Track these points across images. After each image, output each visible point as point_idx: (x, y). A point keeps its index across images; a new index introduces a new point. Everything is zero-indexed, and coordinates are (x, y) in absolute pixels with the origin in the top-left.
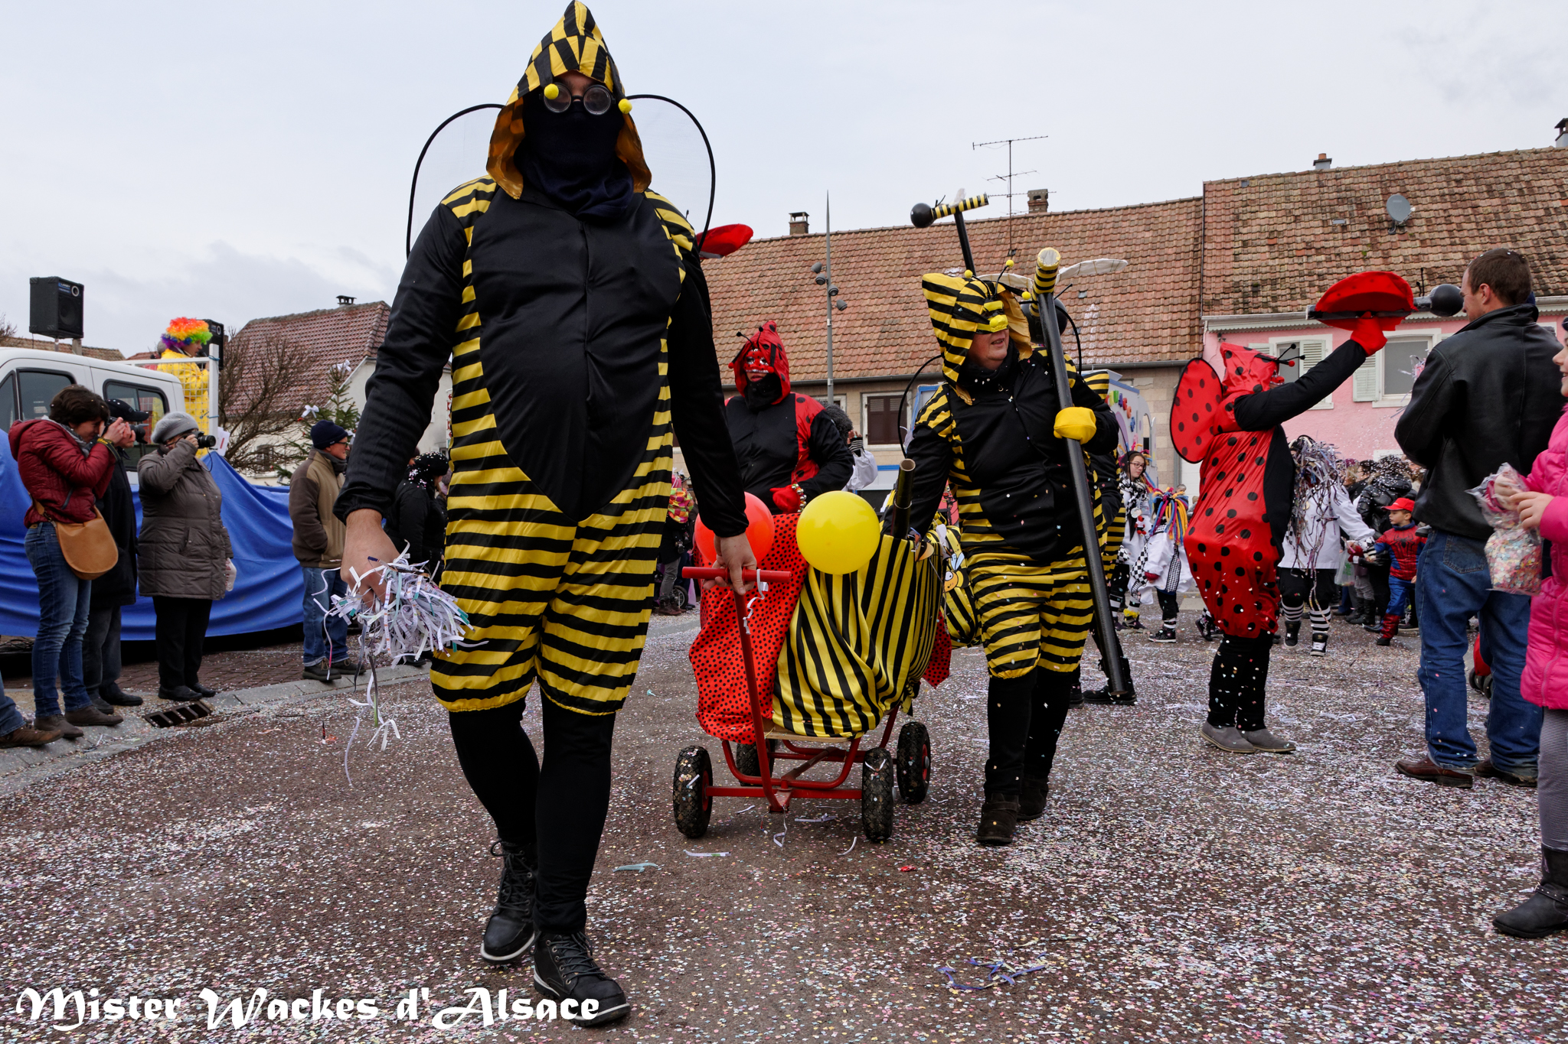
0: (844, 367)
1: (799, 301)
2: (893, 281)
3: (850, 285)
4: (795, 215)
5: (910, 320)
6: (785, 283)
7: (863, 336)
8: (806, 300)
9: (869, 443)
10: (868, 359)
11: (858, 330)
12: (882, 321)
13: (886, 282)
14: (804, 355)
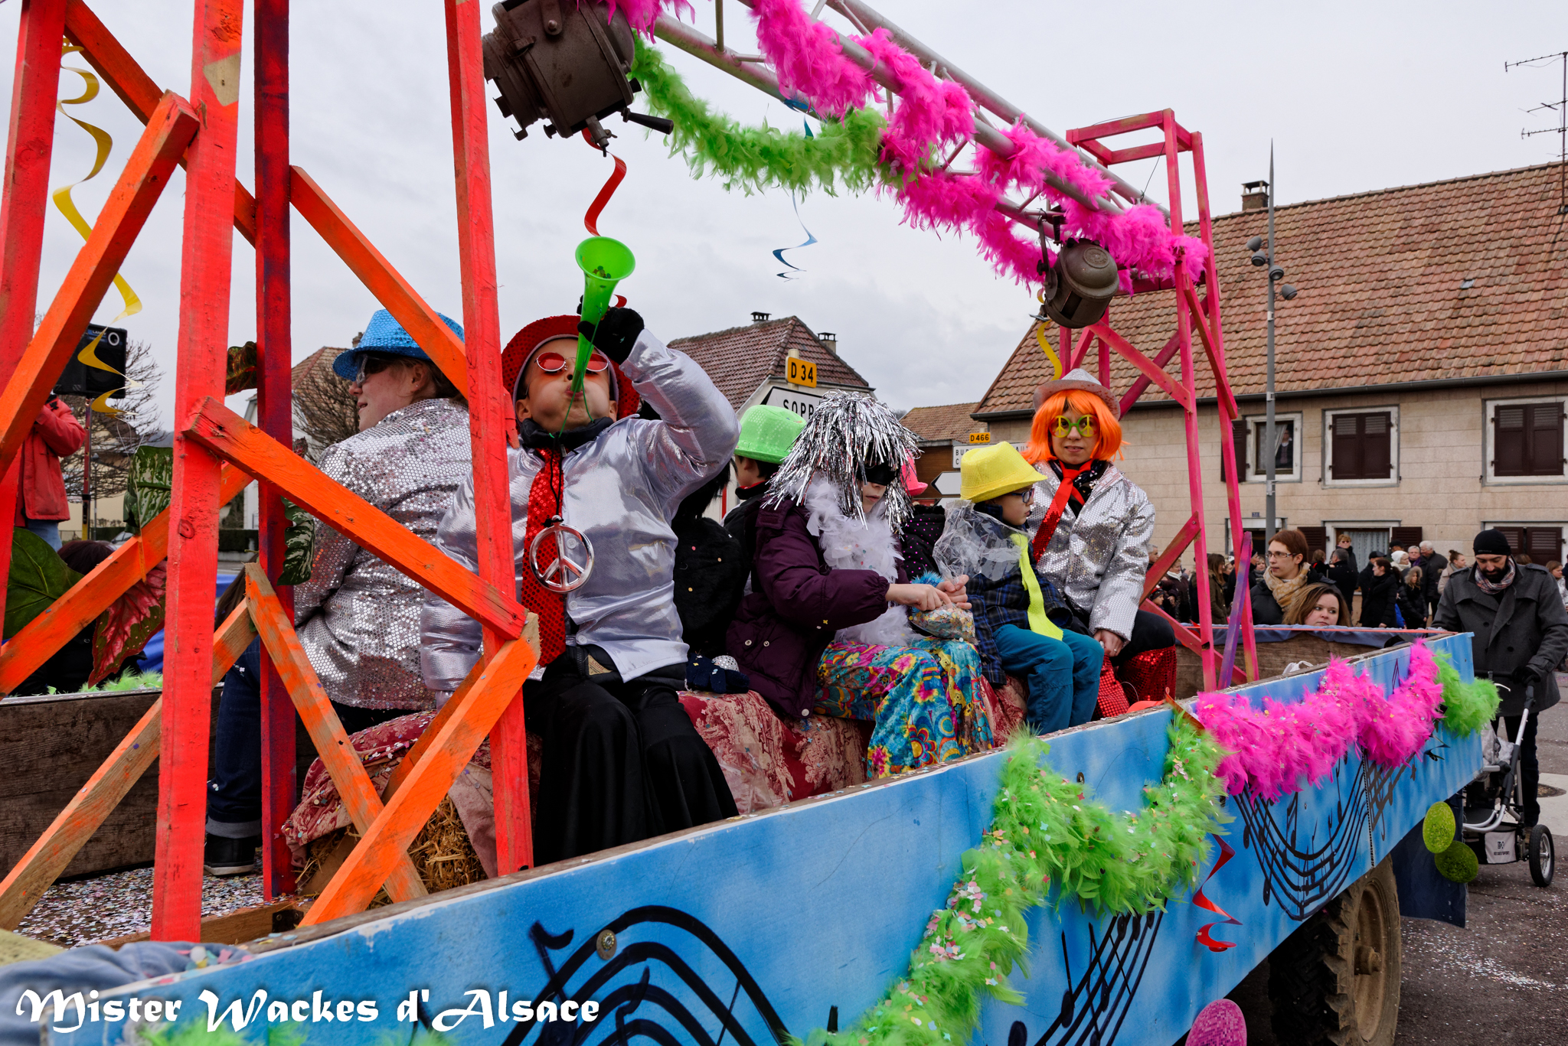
0: (1300, 375)
1: (1246, 293)
2: (1379, 260)
3: (1317, 268)
4: (1250, 186)
5: (1401, 310)
6: (1230, 271)
7: (1330, 335)
8: (1255, 291)
9: (1334, 477)
10: (1334, 363)
11: (1323, 326)
12: (1359, 313)
13: (1369, 261)
14: (1246, 361)
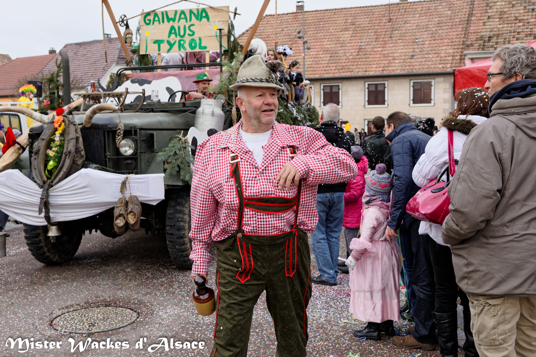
0: (313, 72)
1: (297, 42)
2: (338, 33)
3: (319, 35)
5: (343, 51)
6: (292, 34)
7: (322, 59)
8: (300, 42)
10: (324, 69)
11: (320, 56)
12: (331, 52)
13: (335, 34)
